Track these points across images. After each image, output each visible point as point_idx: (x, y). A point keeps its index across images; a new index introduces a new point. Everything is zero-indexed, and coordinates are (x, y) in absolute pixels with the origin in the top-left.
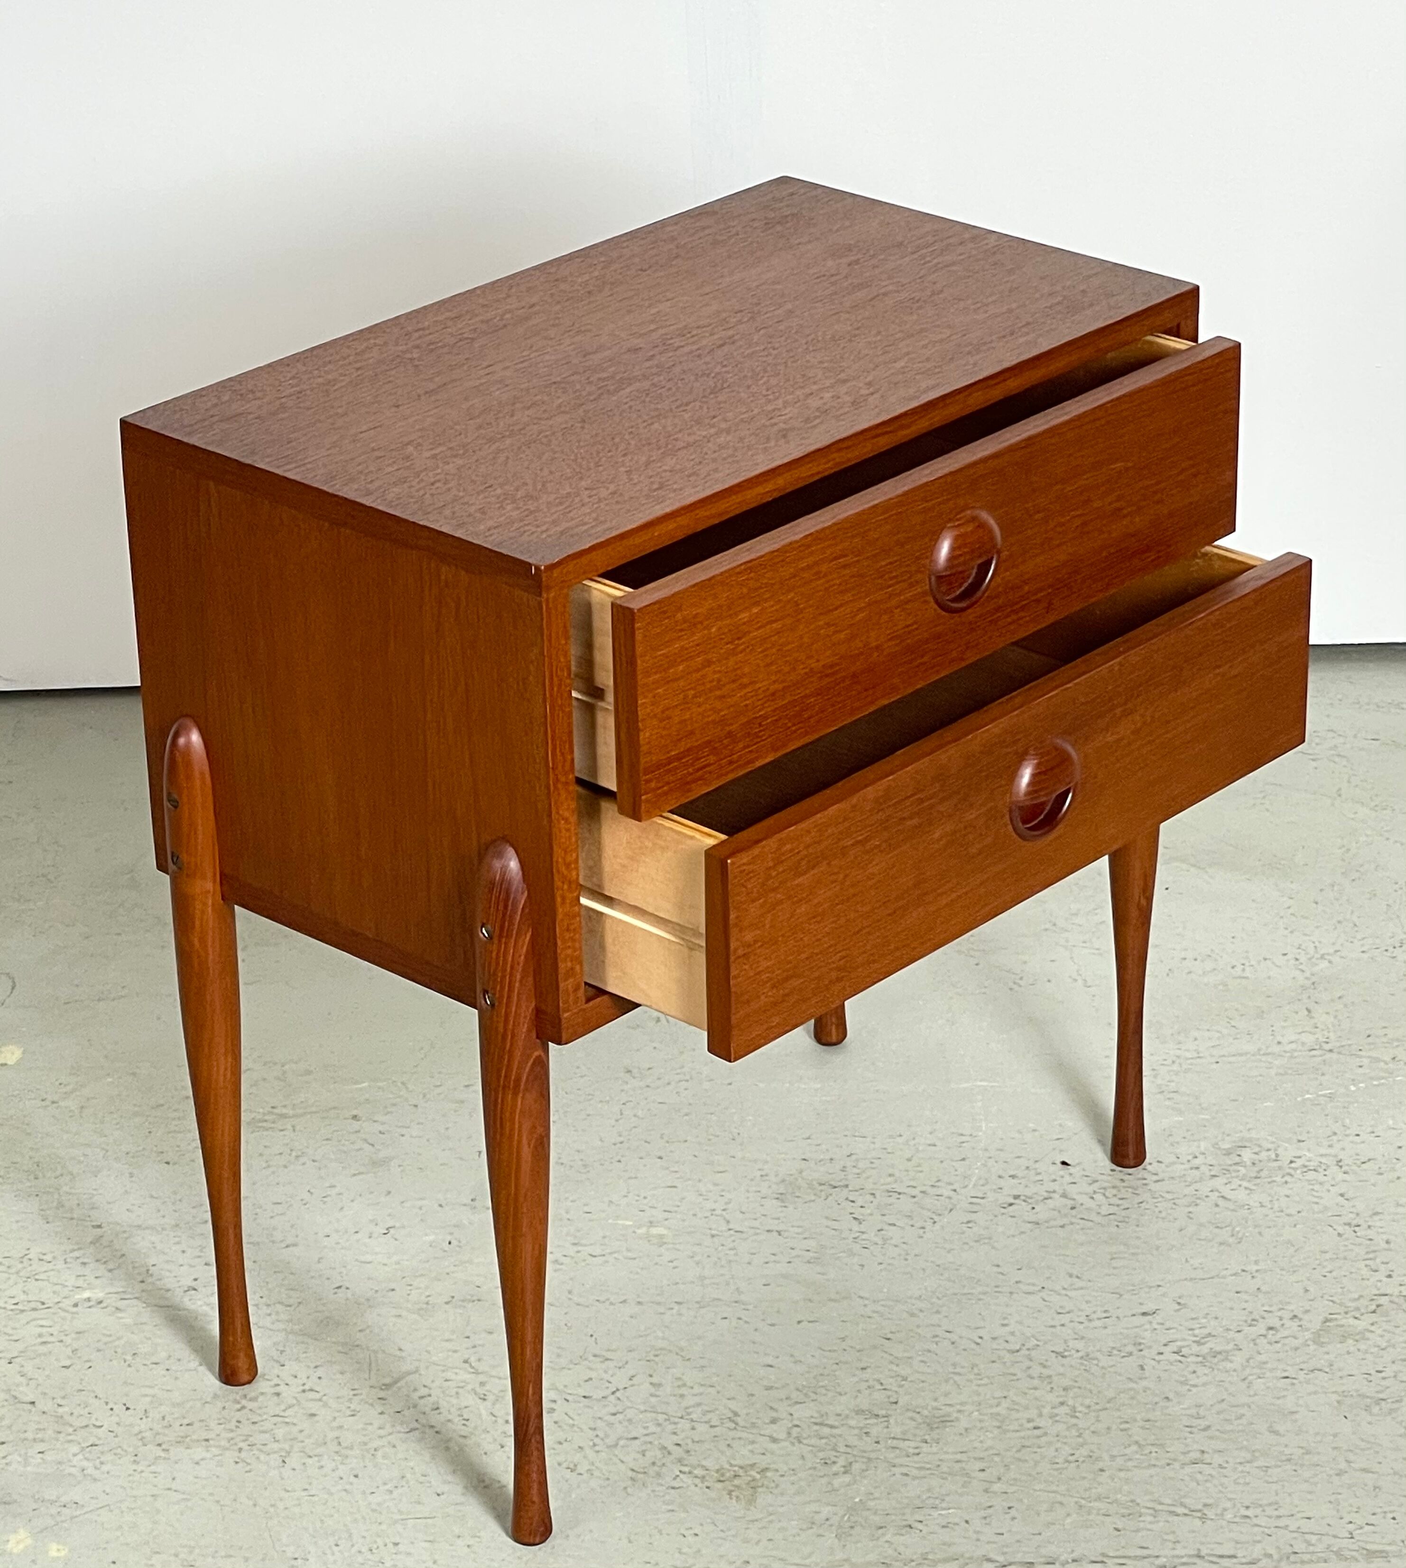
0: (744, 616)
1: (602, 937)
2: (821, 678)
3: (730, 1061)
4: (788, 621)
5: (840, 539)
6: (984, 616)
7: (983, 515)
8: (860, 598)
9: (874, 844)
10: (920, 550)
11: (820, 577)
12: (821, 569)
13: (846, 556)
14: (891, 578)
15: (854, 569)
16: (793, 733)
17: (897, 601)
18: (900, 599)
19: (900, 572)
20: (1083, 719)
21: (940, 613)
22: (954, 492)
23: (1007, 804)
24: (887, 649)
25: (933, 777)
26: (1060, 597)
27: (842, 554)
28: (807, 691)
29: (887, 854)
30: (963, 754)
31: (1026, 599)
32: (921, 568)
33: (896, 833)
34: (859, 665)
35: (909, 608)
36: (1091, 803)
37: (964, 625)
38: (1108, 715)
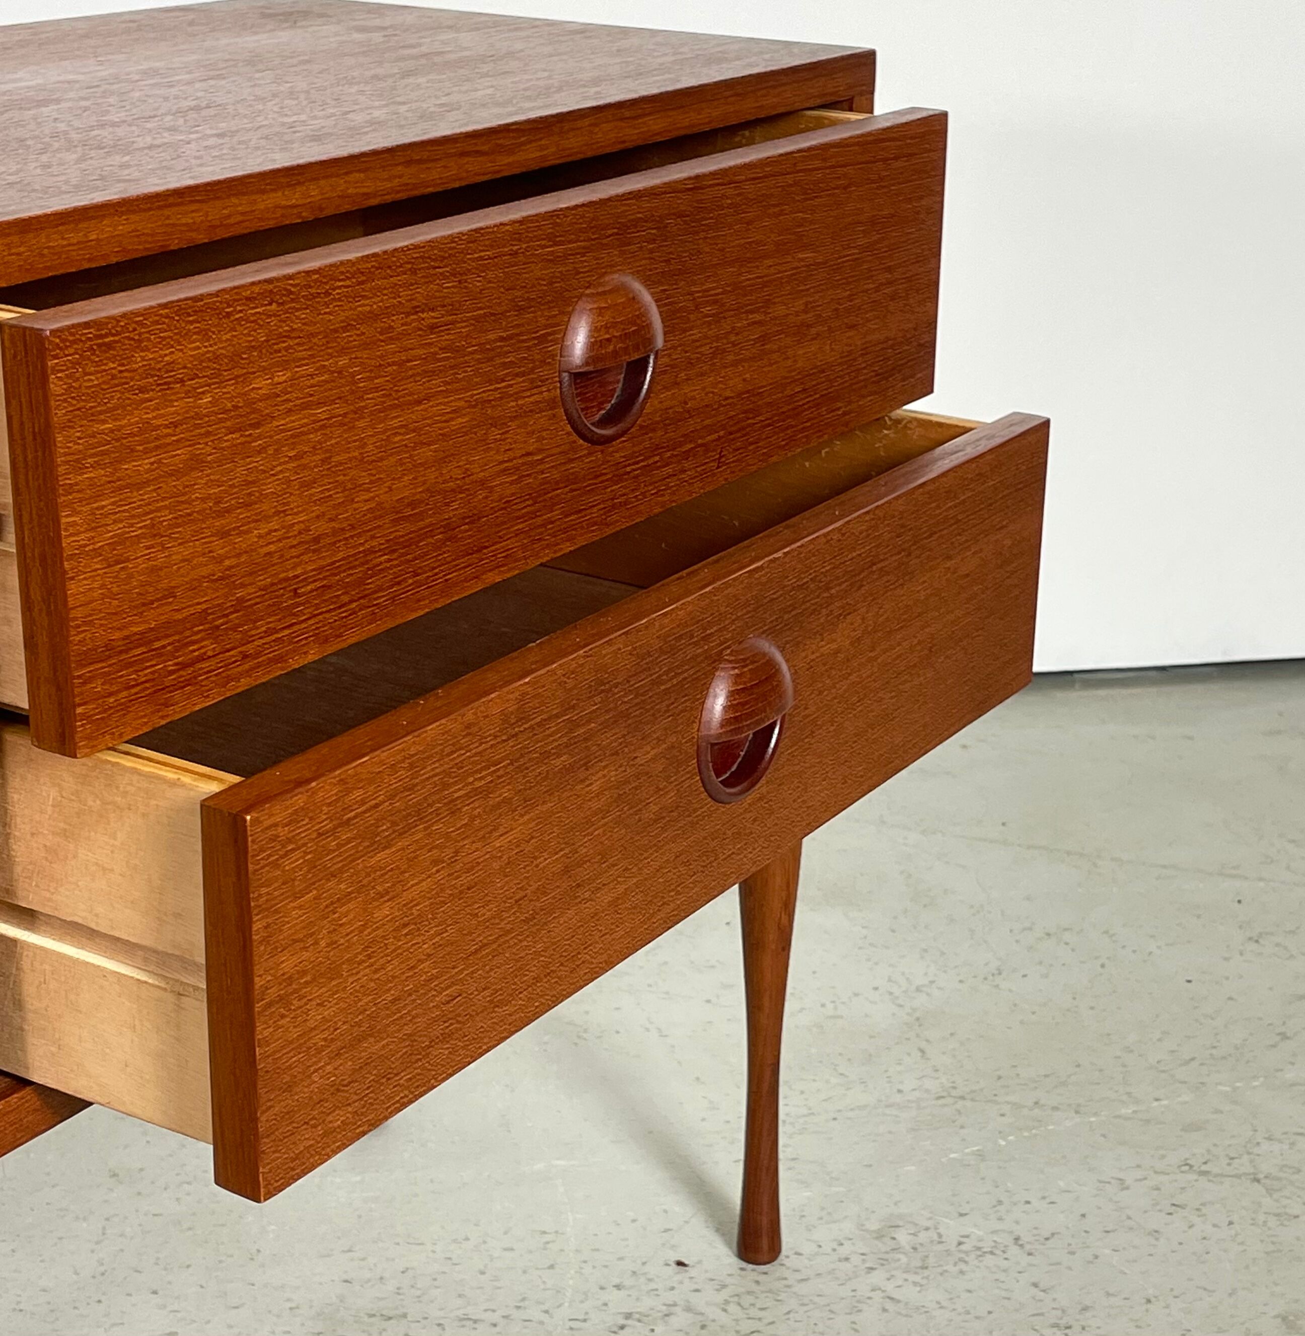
0: (262, 384)
1: (18, 983)
2: (395, 522)
3: (258, 1201)
4: (339, 409)
5: (423, 277)
6: (637, 457)
7: (637, 286)
8: (457, 390)
9: (500, 796)
10: (546, 327)
11: (391, 338)
12: (392, 324)
13: (433, 310)
14: (505, 365)
15: (447, 337)
16: (350, 615)
17: (513, 407)
18: (517, 405)
19: (517, 359)
20: (793, 613)
21: (575, 442)
22: (595, 239)
23: (695, 740)
24: (497, 489)
25: (591, 686)
26: (733, 447)
27: (426, 304)
28: (374, 543)
29: (522, 816)
30: (635, 649)
31: (691, 442)
32: (548, 358)
33: (535, 779)
34: (456, 509)
35: (531, 423)
36: (800, 747)
37: (610, 466)
38: (824, 612)
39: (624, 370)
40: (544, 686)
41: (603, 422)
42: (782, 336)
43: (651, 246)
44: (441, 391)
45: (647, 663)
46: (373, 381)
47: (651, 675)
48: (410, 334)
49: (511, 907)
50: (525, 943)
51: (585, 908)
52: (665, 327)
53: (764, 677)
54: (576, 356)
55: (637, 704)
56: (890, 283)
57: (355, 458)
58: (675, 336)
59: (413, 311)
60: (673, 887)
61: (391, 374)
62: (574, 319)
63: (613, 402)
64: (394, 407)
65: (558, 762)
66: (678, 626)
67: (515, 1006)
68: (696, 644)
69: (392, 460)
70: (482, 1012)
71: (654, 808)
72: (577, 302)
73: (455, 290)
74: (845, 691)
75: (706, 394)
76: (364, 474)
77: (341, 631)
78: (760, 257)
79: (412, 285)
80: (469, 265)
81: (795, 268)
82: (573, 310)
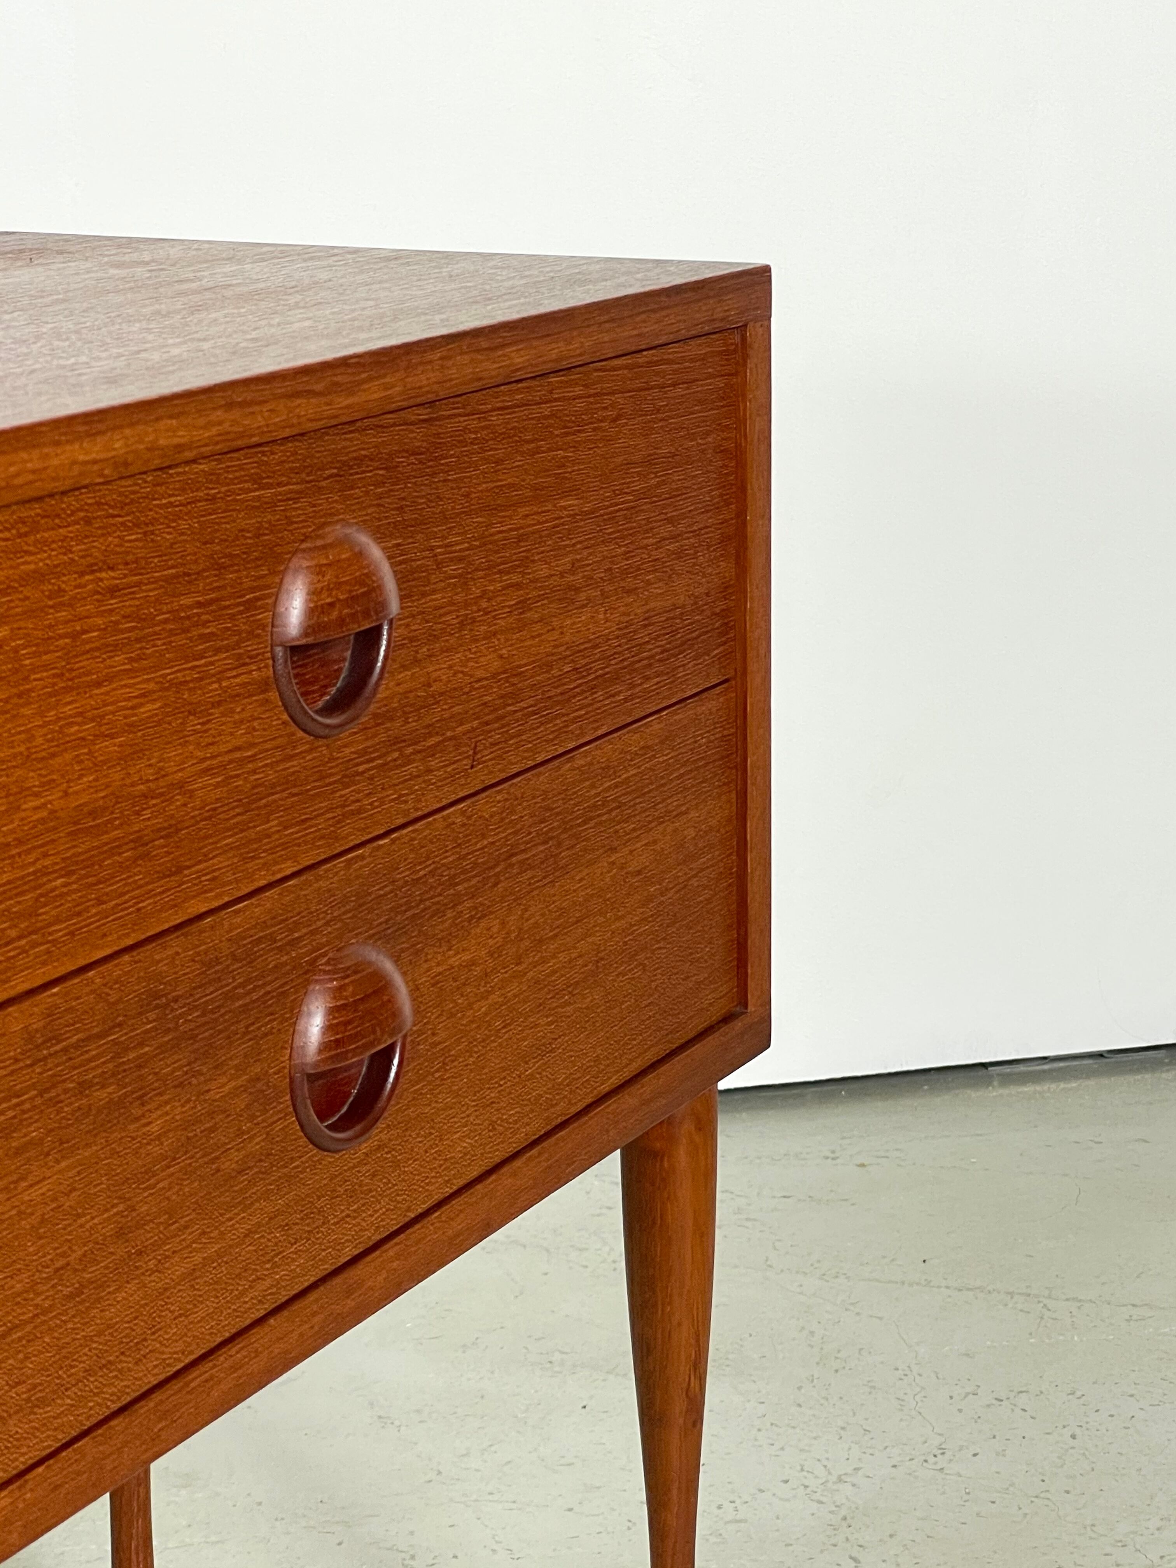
2: (73, 835)
5: (99, 528)
6: (371, 753)
7: (364, 540)
8: (145, 669)
9: (25, 1135)
10: (253, 590)
11: (62, 604)
12: (63, 586)
13: (112, 569)
14: (204, 638)
15: (131, 603)
16: (19, 954)
17: (216, 690)
18: (221, 687)
19: (218, 629)
20: (409, 914)
21: (293, 734)
22: (311, 481)
23: (286, 1071)
24: (199, 793)
25: (141, 1000)
26: (490, 740)
27: (104, 562)
28: (47, 862)
29: (58, 1162)
30: (198, 954)
31: (437, 733)
32: (257, 628)
33: (73, 1115)
34: (149, 819)
35: (238, 710)
36: (430, 1083)
37: (337, 766)
38: (450, 914)
39: (351, 644)
40: (78, 998)
41: (330, 709)
42: (545, 602)
43: (380, 490)
44: (125, 670)
45: (216, 972)
46: (40, 656)
47: (222, 987)
48: (84, 598)
49: (49, 1279)
50: (70, 1325)
51: (150, 1282)
52: (400, 589)
53: (370, 991)
54: (292, 626)
55: (204, 1024)
56: (674, 537)
57: (21, 753)
58: (413, 601)
59: (88, 570)
60: (268, 1257)
61: (63, 649)
62: (288, 579)
63: (338, 685)
64: (67, 690)
65: (103, 1094)
66: (255, 926)
67: (61, 1406)
68: (280, 949)
69: (68, 756)
70: (16, 1413)
71: (236, 1156)
72: (290, 559)
73: (140, 544)
74: (486, 1014)
75: (455, 674)
76: (31, 774)
77: (9, 974)
78: (513, 505)
79: (87, 537)
80: (157, 513)
81: (557, 519)
82: (286, 569)
